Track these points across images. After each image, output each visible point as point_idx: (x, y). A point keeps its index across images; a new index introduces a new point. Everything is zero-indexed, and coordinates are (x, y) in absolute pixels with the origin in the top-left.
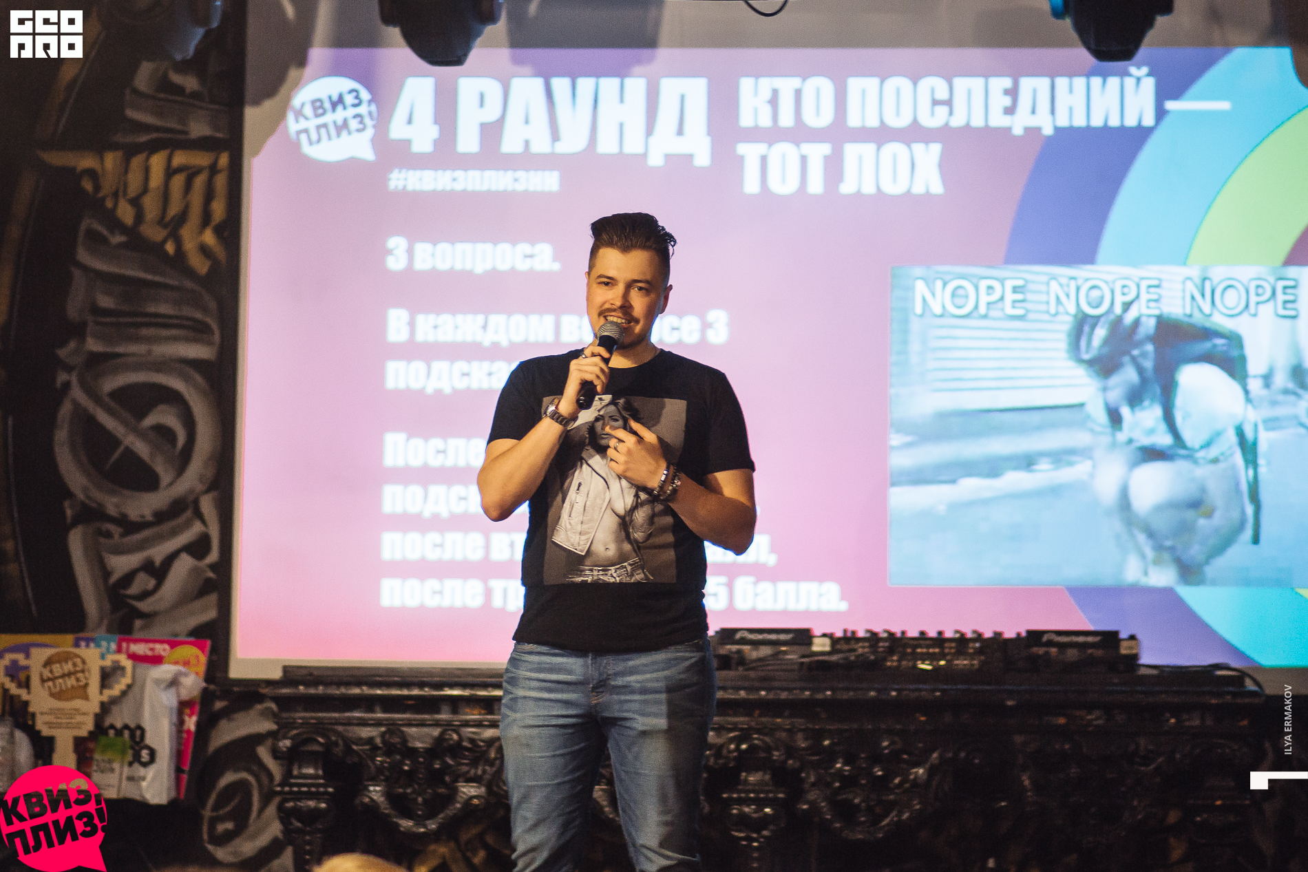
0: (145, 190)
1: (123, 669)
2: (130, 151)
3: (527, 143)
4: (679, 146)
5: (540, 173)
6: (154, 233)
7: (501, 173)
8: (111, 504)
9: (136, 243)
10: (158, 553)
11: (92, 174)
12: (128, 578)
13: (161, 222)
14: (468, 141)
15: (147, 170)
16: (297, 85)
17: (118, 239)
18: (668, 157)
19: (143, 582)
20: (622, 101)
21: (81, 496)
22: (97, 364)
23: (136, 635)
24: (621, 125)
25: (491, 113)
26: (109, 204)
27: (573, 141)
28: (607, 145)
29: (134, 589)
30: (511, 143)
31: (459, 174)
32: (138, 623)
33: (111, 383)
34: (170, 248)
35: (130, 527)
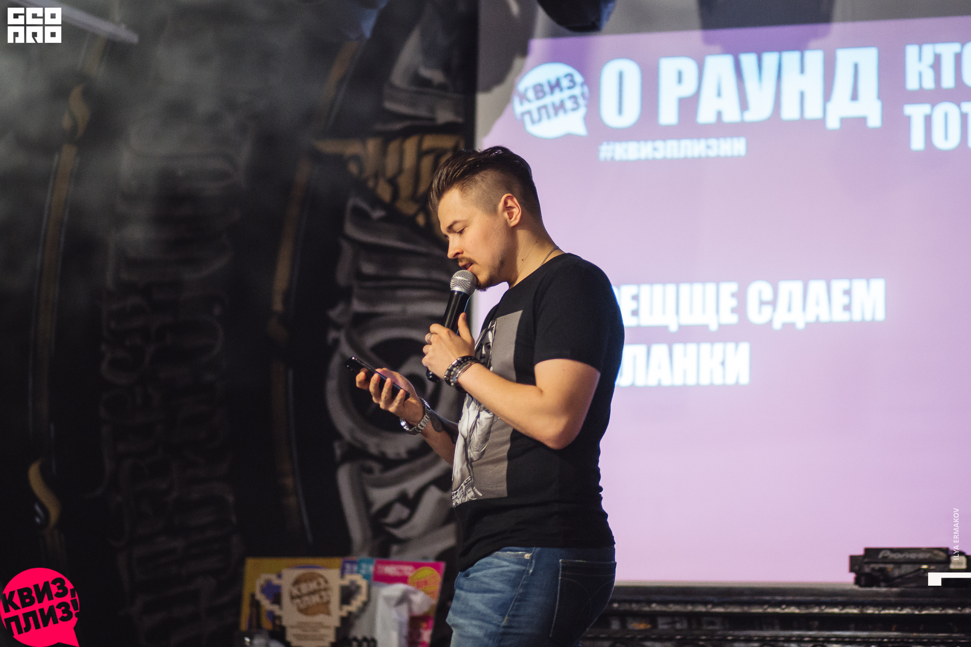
0: (400, 171)
1: (358, 588)
2: (387, 138)
3: (719, 114)
4: (854, 110)
5: (729, 141)
6: (408, 208)
7: (695, 142)
8: (373, 444)
9: (394, 216)
10: (411, 486)
11: (356, 158)
12: (387, 509)
13: (414, 198)
14: (668, 115)
15: (401, 153)
16: (521, 72)
17: (378, 214)
18: (844, 121)
19: (399, 512)
20: (802, 70)
21: (347, 436)
22: (362, 322)
23: (394, 558)
24: (802, 95)
25: (688, 89)
26: (371, 184)
27: (760, 110)
28: (790, 112)
29: (391, 518)
30: (706, 115)
31: (659, 144)
32: (395, 548)
33: (372, 339)
34: (421, 220)
35: (388, 463)
